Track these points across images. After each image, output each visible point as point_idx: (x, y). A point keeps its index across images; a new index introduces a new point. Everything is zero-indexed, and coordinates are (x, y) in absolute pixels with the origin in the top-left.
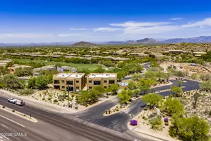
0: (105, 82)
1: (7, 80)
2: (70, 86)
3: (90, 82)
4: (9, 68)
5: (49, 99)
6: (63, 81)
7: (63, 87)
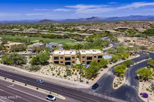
0: (95, 57)
1: (13, 58)
2: (68, 61)
3: (83, 57)
4: (5, 45)
5: (58, 75)
6: (62, 58)
7: (62, 62)
